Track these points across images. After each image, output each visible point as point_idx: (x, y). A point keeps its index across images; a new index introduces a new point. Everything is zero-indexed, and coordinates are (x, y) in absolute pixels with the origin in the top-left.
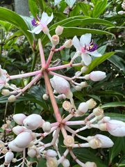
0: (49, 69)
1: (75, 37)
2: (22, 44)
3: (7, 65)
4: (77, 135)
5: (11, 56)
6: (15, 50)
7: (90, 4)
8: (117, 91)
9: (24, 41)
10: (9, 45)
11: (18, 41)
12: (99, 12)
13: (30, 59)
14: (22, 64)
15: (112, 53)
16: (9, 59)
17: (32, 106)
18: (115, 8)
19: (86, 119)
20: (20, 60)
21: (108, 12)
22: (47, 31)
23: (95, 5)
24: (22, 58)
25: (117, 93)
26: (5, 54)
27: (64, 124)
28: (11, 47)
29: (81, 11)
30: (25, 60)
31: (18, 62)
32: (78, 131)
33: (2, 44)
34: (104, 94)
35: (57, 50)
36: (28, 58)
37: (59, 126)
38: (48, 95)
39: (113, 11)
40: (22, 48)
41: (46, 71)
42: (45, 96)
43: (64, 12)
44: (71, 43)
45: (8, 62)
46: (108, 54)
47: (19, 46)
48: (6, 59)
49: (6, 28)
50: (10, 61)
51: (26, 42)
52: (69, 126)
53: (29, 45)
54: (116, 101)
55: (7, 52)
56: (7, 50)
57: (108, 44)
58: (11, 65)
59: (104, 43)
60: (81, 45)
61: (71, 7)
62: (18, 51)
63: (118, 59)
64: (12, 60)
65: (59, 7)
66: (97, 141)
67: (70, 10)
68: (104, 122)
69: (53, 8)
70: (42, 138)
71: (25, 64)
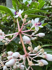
0: (22, 32)
1: (33, 19)
2: (9, 19)
3: (3, 28)
4: (33, 59)
5: (5, 24)
6: (6, 22)
7: (38, 2)
8: (49, 39)
9: (10, 18)
10: (4, 20)
11: (8, 18)
12: (41, 6)
13: (13, 25)
14: (9, 27)
15: (47, 24)
16: (4, 25)
17: (14, 46)
18: (48, 4)
19: (37, 53)
20: (8, 26)
21: (45, 6)
22: (21, 17)
23: (40, 3)
24: (9, 25)
25: (49, 40)
26: (2, 23)
27: (28, 55)
28: (5, 20)
29: (34, 5)
30: (11, 26)
31: (8, 27)
32: (33, 58)
33: (1, 19)
34: (43, 41)
35: (25, 24)
36: (12, 25)
37: (26, 56)
38: (21, 42)
39: (47, 6)
40: (9, 21)
41: (20, 32)
42: (20, 43)
43: (27, 6)
44: (31, 22)
45: (3, 27)
46: (45, 24)
47: (8, 20)
48: (3, 25)
49: (3, 13)
50: (4, 26)
51: (11, 18)
52: (30, 56)
53: (12, 20)
54: (48, 43)
55: (3, 23)
56: (3, 22)
57: (45, 20)
58: (5, 28)
59: (43, 19)
60: (35, 23)
61: (30, 4)
62: (8, 22)
63: (49, 26)
64: (5, 26)
65: (25, 4)
66: (42, 63)
67: (30, 5)
68: (44, 55)
69: (22, 5)
70: (19, 61)
71: (10, 28)
